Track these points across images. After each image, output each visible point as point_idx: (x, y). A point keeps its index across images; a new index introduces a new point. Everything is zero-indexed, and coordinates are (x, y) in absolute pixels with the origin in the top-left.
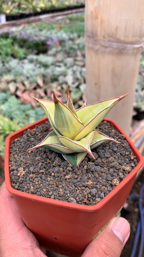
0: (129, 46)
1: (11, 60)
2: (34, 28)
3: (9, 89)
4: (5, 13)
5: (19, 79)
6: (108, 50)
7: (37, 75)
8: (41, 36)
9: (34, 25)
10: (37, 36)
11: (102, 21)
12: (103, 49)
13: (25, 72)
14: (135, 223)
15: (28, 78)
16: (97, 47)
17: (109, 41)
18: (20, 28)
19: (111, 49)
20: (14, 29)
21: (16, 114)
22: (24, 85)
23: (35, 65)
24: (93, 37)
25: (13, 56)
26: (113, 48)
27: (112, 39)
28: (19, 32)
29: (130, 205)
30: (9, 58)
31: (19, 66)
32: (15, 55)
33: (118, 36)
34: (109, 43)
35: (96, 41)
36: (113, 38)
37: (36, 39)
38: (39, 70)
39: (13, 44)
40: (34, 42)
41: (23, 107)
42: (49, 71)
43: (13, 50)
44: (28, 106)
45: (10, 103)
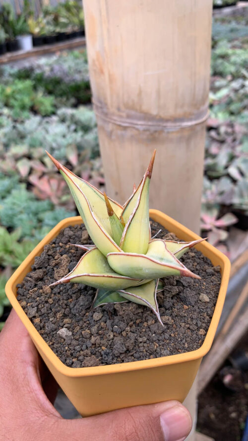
0: (169, 124)
1: (28, 118)
2: (76, 58)
3: (17, 171)
4: (31, 34)
5: (36, 153)
6: (129, 133)
7: (69, 145)
9: (76, 52)
10: (80, 72)
11: (111, 80)
12: (119, 132)
13: (49, 138)
15: (52, 150)
16: (110, 127)
17: (128, 117)
18: (54, 58)
19: (134, 132)
20: (43, 61)
21: (21, 220)
22: (43, 163)
23: (69, 127)
24: (101, 108)
25: (34, 110)
26: (137, 129)
27: (133, 113)
28: (50, 65)
30: (26, 114)
31: (40, 128)
32: (36, 108)
33: (145, 108)
34: (129, 121)
35: (106, 114)
36: (135, 111)
37: (78, 77)
38: (74, 135)
39: (35, 88)
40: (73, 84)
41: (34, 205)
42: (90, 137)
43: (32, 100)
44: (45, 204)
45: (14, 198)
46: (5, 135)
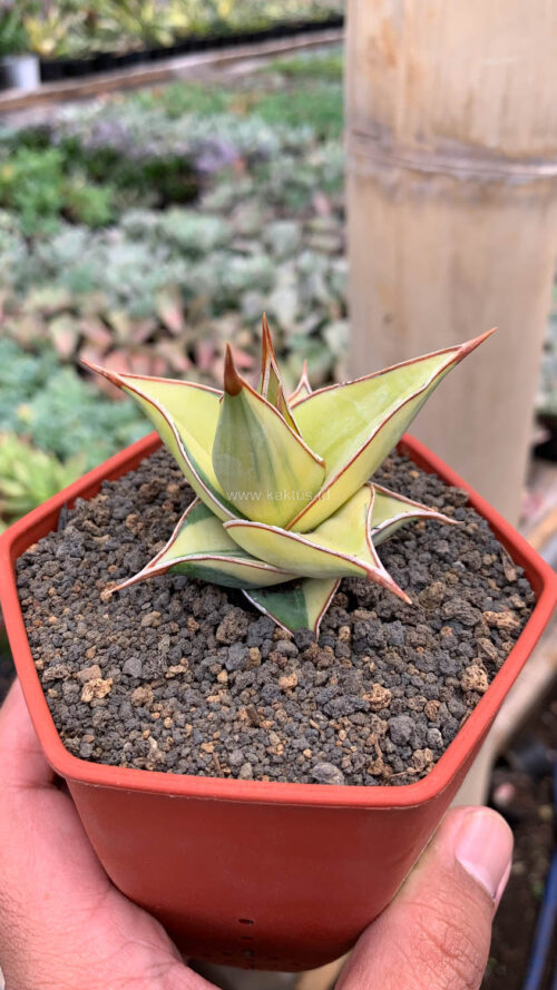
0: (518, 170)
1: (58, 233)
2: (146, 107)
3: (49, 344)
4: (36, 53)
5: (89, 304)
6: (436, 186)
7: (158, 289)
8: (174, 136)
9: (146, 95)
10: (157, 138)
11: (412, 76)
12: (415, 184)
13: (112, 275)
14: (542, 863)
15: (123, 300)
16: (394, 176)
17: (440, 152)
18: (95, 108)
19: (447, 183)
20: (69, 113)
21: (79, 440)
22: (108, 326)
23: (153, 251)
24: (377, 138)
25: (68, 216)
26: (455, 178)
27: (449, 144)
28: (89, 122)
29: (519, 792)
30: (52, 224)
31: (88, 254)
32: (73, 212)
33: (475, 134)
34: (440, 161)
35: (388, 151)
36: (455, 139)
37: (156, 149)
38: (166, 267)
39: (65, 169)
40: (148, 162)
41: (104, 411)
42: (206, 272)
43: (65, 193)
44: (125, 408)
45: (55, 395)
46: (13, 267)
